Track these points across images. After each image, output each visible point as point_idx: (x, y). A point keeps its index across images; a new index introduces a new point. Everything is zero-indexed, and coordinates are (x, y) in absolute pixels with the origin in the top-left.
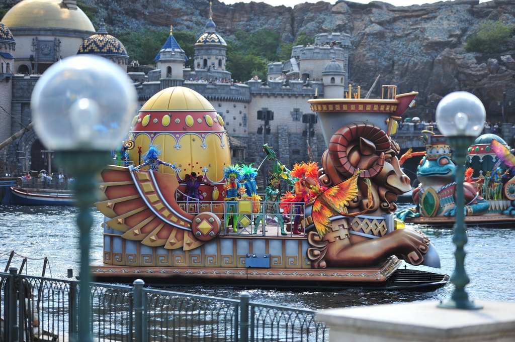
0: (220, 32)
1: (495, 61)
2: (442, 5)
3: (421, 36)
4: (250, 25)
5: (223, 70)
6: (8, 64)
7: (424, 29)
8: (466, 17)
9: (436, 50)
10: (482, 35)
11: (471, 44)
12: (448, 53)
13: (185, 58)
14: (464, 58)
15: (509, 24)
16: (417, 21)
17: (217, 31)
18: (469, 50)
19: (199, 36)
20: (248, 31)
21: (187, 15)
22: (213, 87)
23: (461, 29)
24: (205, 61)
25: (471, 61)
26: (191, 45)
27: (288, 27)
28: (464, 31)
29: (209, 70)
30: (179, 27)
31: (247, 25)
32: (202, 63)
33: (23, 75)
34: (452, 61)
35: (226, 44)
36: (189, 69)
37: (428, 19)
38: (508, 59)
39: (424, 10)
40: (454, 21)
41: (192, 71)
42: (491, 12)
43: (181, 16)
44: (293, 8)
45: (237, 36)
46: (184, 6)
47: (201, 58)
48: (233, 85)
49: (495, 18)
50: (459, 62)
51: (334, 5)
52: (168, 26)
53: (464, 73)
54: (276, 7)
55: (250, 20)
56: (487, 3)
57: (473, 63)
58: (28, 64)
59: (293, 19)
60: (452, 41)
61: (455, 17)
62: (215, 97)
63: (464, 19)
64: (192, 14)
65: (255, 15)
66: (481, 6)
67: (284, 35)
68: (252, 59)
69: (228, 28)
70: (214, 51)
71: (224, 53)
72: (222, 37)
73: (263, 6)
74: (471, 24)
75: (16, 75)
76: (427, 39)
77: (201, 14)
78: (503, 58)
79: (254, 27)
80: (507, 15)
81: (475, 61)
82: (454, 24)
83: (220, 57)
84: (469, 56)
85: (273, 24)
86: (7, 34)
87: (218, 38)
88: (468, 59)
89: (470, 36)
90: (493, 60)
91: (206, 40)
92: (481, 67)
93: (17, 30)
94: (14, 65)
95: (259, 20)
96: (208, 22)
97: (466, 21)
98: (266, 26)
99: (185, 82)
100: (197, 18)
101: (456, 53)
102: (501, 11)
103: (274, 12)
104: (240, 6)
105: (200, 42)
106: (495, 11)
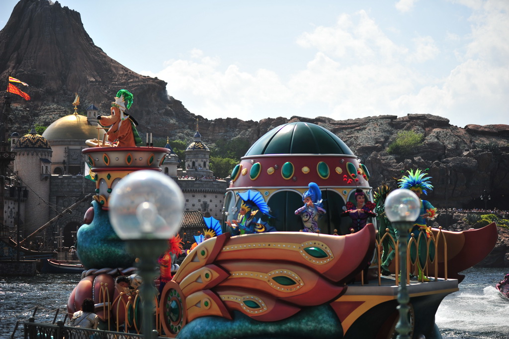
0: (204, 142)
1: (410, 161)
2: (370, 120)
3: (354, 142)
5: (207, 169)
6: (47, 167)
7: (357, 137)
8: (388, 128)
9: (367, 153)
10: (399, 142)
11: (392, 148)
12: (375, 155)
13: (178, 161)
14: (387, 159)
15: (419, 134)
16: (352, 131)
17: (202, 140)
18: (391, 153)
19: (189, 144)
20: (225, 140)
21: (180, 128)
22: (200, 182)
23: (384, 137)
24: (194, 163)
25: (392, 161)
26: (182, 151)
27: (256, 136)
28: (387, 138)
29: (196, 169)
30: (173, 138)
31: (225, 136)
32: (191, 164)
33: (58, 175)
34: (378, 161)
35: (209, 150)
36: (182, 169)
37: (360, 130)
38: (419, 159)
39: (357, 123)
40: (379, 132)
42: (406, 124)
43: (175, 129)
44: (259, 122)
45: (217, 144)
46: (177, 122)
47: (191, 161)
48: (215, 181)
49: (408, 129)
50: (384, 162)
51: (289, 120)
52: (165, 137)
53: (388, 170)
54: (246, 122)
55: (226, 131)
56: (402, 118)
57: (393, 163)
58: (62, 166)
59: (259, 131)
60: (378, 146)
61: (380, 129)
62: (201, 190)
63: (386, 129)
64: (184, 128)
65: (230, 128)
66: (398, 120)
68: (229, 161)
69: (210, 138)
70: (200, 155)
71: (207, 156)
72: (206, 144)
73: (236, 121)
74: (392, 134)
75: (52, 175)
76: (359, 145)
77: (189, 128)
78: (416, 159)
79: (230, 137)
80: (417, 126)
81: (395, 161)
82: (379, 134)
83: (204, 160)
84: (391, 158)
85: (244, 134)
86: (46, 144)
87: (203, 146)
88: (390, 160)
89: (391, 143)
90: (408, 160)
91: (194, 148)
92: (400, 165)
93: (54, 141)
94: (51, 168)
95: (233, 131)
96: (196, 134)
97: (388, 131)
98: (239, 136)
99: (179, 179)
100: (187, 131)
101: (381, 155)
102: (413, 124)
103: (244, 125)
104: (219, 121)
105: (189, 148)
106: (408, 124)
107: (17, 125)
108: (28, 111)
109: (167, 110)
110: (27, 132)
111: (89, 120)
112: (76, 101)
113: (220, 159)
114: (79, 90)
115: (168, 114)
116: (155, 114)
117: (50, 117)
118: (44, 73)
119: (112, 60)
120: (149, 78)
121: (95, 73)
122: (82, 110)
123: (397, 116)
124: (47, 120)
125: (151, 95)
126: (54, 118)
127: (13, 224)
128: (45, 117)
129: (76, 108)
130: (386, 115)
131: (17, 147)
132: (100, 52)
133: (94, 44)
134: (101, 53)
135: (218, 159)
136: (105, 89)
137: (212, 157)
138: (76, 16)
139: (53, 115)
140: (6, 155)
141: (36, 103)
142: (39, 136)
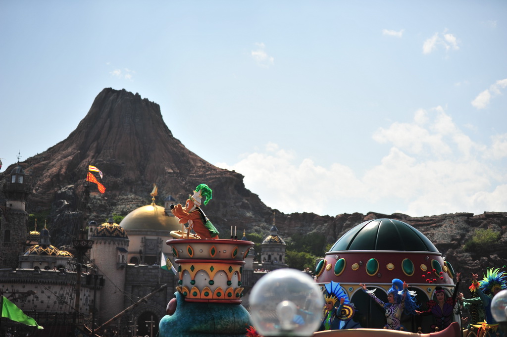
0: (280, 235)
1: (486, 258)
2: (446, 217)
4: (302, 230)
5: (283, 263)
6: (123, 256)
7: (433, 234)
8: (464, 225)
9: (442, 250)
10: (475, 239)
11: (468, 246)
12: (451, 253)
13: (254, 254)
14: (463, 256)
15: (495, 232)
16: (428, 228)
17: (278, 233)
18: (466, 251)
19: (265, 238)
20: (301, 234)
21: (256, 221)
23: (461, 234)
24: (270, 257)
25: (468, 259)
26: (259, 244)
27: (331, 231)
28: (463, 236)
29: (272, 263)
30: (249, 231)
31: (301, 230)
32: (267, 258)
33: (134, 265)
34: (453, 259)
35: (285, 244)
36: (257, 262)
37: (436, 227)
38: (496, 257)
39: (433, 220)
40: (455, 229)
41: (259, 263)
42: (482, 222)
43: (251, 222)
44: (335, 217)
45: (292, 238)
46: (253, 215)
47: (267, 254)
49: (485, 227)
50: (459, 260)
51: (366, 216)
53: (464, 268)
54: (322, 217)
55: (302, 226)
56: (479, 215)
57: (469, 260)
58: (138, 256)
59: (335, 226)
60: (454, 243)
61: (456, 226)
63: (463, 227)
64: (260, 221)
65: (306, 223)
66: (475, 218)
67: (328, 238)
68: (304, 255)
69: (286, 231)
70: (276, 249)
71: (283, 250)
72: (282, 238)
73: (312, 215)
74: (468, 231)
75: (129, 264)
76: (435, 242)
77: (266, 221)
78: (492, 257)
79: (306, 231)
80: (494, 224)
81: (471, 258)
82: (455, 232)
83: (280, 254)
84: (467, 255)
85: (320, 229)
86: (123, 234)
87: (279, 239)
88: (466, 257)
89: (467, 240)
90: (485, 258)
91: (270, 241)
92: (476, 263)
93: (131, 231)
94: (128, 257)
95: (309, 226)
96: (272, 227)
97: (464, 229)
98: (315, 231)
99: (255, 272)
100: (263, 224)
101: (457, 253)
102: (490, 222)
103: (321, 220)
104: (296, 215)
105: (266, 242)
106: (485, 222)
107: (95, 214)
108: (106, 200)
109: (243, 203)
110: (104, 221)
111: (166, 211)
112: (154, 191)
113: (296, 253)
114: (157, 181)
115: (245, 207)
116: (232, 207)
117: (128, 206)
118: (123, 163)
119: (190, 152)
120: (226, 171)
121: (174, 165)
122: (159, 201)
123: (473, 214)
124: (125, 210)
125: (228, 187)
126: (131, 208)
127: (88, 311)
128: (123, 206)
129: (153, 199)
130: (462, 212)
131: (94, 236)
132: (178, 144)
133: (172, 136)
134: (180, 145)
135: (293, 253)
136: (183, 180)
137: (288, 251)
138: (156, 108)
139: (131, 205)
140: (84, 243)
141: (114, 192)
142: (116, 225)
